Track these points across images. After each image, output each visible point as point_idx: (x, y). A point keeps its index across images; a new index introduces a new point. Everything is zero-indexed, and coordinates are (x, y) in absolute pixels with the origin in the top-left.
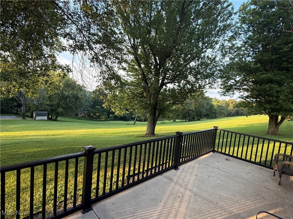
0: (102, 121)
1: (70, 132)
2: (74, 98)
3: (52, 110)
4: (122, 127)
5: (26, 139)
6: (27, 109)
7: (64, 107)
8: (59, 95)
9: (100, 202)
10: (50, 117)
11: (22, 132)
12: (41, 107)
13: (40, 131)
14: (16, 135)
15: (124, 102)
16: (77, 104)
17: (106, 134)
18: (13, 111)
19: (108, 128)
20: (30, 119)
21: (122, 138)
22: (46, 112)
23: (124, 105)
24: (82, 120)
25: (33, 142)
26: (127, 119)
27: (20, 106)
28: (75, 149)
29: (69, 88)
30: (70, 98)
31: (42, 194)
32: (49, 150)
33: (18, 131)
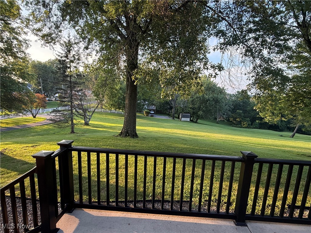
0: (244, 128)
1: (209, 135)
2: (214, 101)
3: (194, 113)
4: (272, 137)
5: (175, 136)
6: (176, 111)
7: (204, 111)
8: (200, 99)
9: (256, 221)
10: (192, 119)
11: (172, 130)
12: (185, 109)
13: (185, 131)
14: (169, 131)
15: (280, 106)
16: (216, 108)
17: (249, 143)
18: (167, 112)
19: (251, 137)
20: (178, 119)
21: (273, 153)
22: (189, 114)
23: (280, 110)
24: (220, 125)
25: (180, 139)
26: (279, 129)
27: (171, 108)
28: (216, 152)
29: (209, 91)
30: (210, 101)
31: (190, 186)
32: (193, 148)
33: (170, 128)
